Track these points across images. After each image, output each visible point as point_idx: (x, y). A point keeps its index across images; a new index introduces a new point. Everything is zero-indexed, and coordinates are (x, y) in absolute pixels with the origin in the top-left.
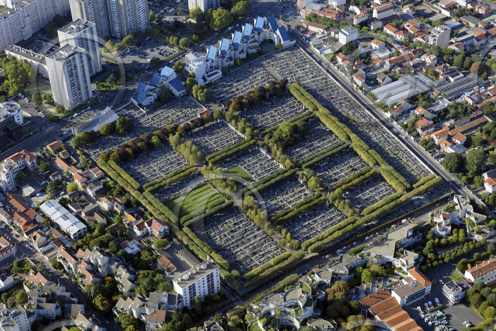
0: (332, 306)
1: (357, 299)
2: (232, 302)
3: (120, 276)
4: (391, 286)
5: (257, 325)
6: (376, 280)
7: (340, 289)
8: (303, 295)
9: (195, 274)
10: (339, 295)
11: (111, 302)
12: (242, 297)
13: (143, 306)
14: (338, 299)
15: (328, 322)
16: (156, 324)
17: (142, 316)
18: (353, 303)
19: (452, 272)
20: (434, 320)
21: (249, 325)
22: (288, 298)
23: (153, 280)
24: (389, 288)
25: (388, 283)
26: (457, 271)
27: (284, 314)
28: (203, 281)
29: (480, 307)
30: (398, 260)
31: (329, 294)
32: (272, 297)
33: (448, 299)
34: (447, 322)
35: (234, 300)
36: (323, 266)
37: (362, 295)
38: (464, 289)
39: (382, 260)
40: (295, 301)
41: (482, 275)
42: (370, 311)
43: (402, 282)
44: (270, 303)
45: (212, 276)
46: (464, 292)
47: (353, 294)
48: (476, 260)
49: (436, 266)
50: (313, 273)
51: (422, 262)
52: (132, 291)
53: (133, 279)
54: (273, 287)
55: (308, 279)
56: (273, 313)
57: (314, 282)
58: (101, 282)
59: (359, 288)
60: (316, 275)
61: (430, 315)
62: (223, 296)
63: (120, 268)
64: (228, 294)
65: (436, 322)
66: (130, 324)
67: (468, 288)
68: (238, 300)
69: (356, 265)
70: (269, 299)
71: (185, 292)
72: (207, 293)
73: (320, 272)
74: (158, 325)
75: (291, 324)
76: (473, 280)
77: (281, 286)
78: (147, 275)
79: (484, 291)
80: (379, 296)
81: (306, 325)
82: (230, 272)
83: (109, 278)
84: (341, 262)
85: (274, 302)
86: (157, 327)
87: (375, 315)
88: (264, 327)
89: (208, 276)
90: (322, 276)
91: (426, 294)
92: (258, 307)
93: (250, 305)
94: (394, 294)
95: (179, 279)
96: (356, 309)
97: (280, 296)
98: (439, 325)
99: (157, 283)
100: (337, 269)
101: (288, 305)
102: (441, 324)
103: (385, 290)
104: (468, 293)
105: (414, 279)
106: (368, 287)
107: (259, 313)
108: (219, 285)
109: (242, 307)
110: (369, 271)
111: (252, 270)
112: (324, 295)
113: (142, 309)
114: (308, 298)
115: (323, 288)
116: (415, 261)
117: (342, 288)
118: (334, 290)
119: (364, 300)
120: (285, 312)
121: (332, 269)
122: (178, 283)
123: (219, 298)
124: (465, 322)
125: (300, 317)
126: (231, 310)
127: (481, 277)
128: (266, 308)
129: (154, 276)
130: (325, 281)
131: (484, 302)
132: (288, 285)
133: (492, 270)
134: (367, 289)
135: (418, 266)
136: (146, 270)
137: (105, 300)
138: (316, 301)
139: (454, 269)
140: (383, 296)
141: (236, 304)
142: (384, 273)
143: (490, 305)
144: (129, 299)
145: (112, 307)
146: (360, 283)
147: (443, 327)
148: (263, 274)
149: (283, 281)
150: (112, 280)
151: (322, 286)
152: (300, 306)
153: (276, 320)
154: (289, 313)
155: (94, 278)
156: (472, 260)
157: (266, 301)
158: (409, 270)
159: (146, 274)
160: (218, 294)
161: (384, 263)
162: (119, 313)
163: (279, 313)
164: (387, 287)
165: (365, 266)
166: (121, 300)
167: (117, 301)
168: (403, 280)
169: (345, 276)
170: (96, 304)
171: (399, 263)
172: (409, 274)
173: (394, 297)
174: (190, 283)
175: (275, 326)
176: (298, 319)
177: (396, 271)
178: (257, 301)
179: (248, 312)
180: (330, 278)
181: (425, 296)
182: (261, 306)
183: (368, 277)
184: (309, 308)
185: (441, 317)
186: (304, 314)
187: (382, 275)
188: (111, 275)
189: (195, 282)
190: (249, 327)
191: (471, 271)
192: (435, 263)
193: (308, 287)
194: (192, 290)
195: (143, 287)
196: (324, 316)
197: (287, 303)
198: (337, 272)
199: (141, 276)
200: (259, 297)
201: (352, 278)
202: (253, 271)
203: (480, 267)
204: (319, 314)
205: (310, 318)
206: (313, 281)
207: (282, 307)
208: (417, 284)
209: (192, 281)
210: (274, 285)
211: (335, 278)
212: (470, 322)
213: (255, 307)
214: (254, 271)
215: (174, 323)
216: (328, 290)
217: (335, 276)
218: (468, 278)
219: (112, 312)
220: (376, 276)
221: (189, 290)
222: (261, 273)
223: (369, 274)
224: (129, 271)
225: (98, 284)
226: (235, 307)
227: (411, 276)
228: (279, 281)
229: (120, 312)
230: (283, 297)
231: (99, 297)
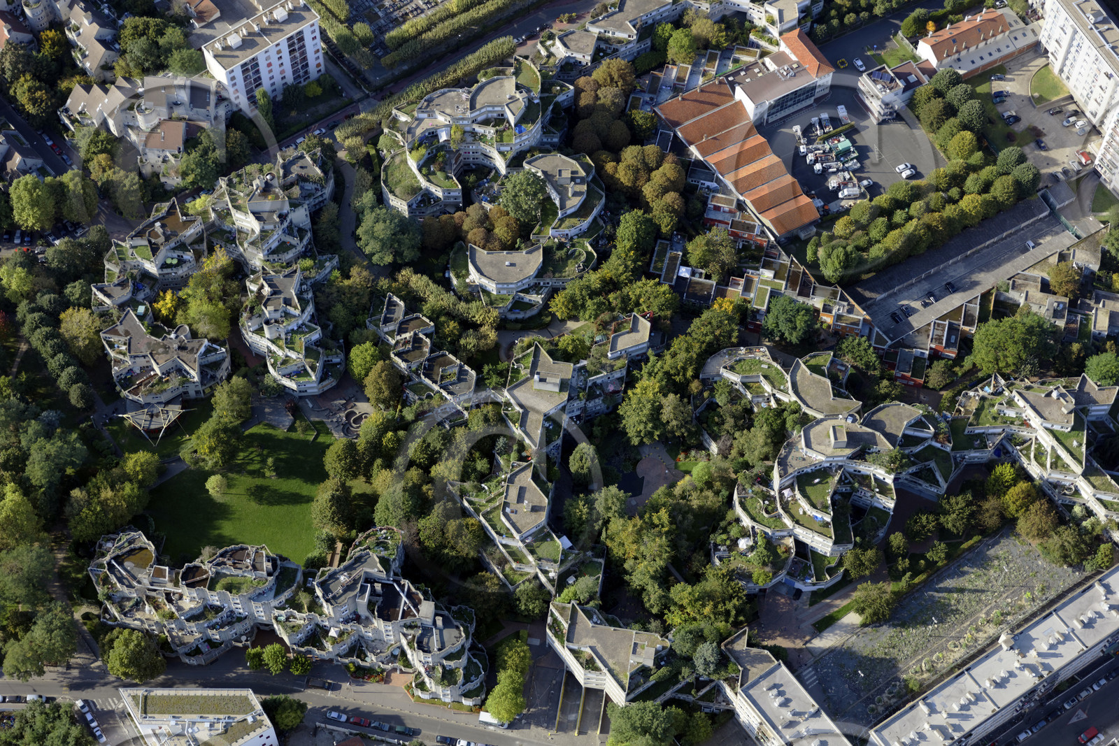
0: (587, 121)
1: (653, 103)
2: (352, 102)
3: (78, 29)
4: (736, 74)
5: (405, 162)
6: (704, 56)
7: (612, 79)
8: (518, 95)
9: (259, 35)
10: (608, 95)
11: (56, 93)
12: (375, 91)
13: (131, 108)
14: (603, 105)
15: (574, 162)
16: (162, 155)
17: (130, 131)
18: (640, 116)
19: (889, 40)
20: (828, 160)
21: (386, 163)
22: (481, 100)
23: (157, 43)
24: (731, 79)
25: (731, 65)
26: (900, 40)
27: (470, 139)
28: (279, 52)
29: (942, 129)
30: (762, 9)
31: (583, 91)
32: (442, 98)
33: (868, 109)
34: (859, 165)
35: (357, 96)
36: (579, 17)
37: (666, 95)
38: (909, 86)
39: (722, 7)
40: (496, 109)
41: (958, 52)
42: (680, 134)
43: (764, 64)
44: (437, 112)
45: (301, 39)
46: (908, 94)
47: (642, 91)
48: (951, 13)
49: (853, 26)
50: (551, 37)
51: (819, 14)
52: (107, 67)
53: (109, 38)
54: (451, 68)
55: (539, 51)
56: (443, 137)
57: (551, 60)
58: (30, 42)
59: (661, 75)
60: (558, 43)
61: (820, 146)
62: (329, 87)
63: (78, 9)
64: (344, 83)
65: (833, 164)
66: (101, 152)
67: (919, 83)
68: (368, 96)
69: (659, 17)
70: (435, 102)
71: (233, 78)
72: (290, 78)
73: (566, 35)
74: (166, 156)
75: (486, 162)
76: (934, 62)
77: (472, 66)
78: (144, 29)
79: (955, 94)
80: (705, 97)
81: (522, 166)
82: (350, 27)
83: (51, 34)
84: (621, 10)
85: (448, 111)
86: (164, 161)
87: (691, 143)
88: (420, 170)
89: (290, 39)
90: (571, 44)
91: (817, 95)
92: (409, 120)
93: (391, 114)
94: (740, 94)
95: (218, 46)
96: (644, 130)
97: (464, 95)
98: (838, 171)
99: (168, 51)
100: (611, 29)
101: (480, 119)
102: (843, 170)
103: (721, 82)
104: (918, 97)
105: (794, 58)
106: (682, 75)
107: (410, 136)
108: (321, 60)
109: (372, 118)
110: (686, 36)
111: (404, 22)
112: (571, 94)
113: (129, 117)
114: (530, 100)
115: (573, 73)
116: (801, 11)
117: (616, 77)
118: (596, 82)
119: (669, 106)
120: (474, 133)
121: (598, 27)
122: (216, 56)
123: (319, 91)
124: (902, 166)
125: (509, 148)
126: (347, 122)
127: (956, 56)
128: (427, 124)
129: (161, 33)
130: (579, 56)
131: (952, 119)
132: (490, 63)
133: (984, 39)
134: (680, 79)
135: (809, 24)
136: (141, 16)
137: (40, 89)
138: (551, 107)
139: (895, 34)
140: (714, 98)
141: (361, 106)
142: (722, 40)
143: (965, 127)
144: (96, 89)
145: (58, 108)
146: (665, 63)
147: (848, 177)
148: (430, 35)
149: (477, 54)
150: (59, 40)
151: (570, 69)
152: (508, 122)
153: (450, 152)
154: (482, 138)
155: (14, 33)
156: (941, 12)
157: (429, 105)
158: (785, 35)
159: (141, 27)
160: (319, 81)
161: (727, 13)
162: (73, 121)
163: (458, 136)
164: (727, 77)
165: (678, 23)
166: (78, 91)
167: (69, 91)
168: (767, 60)
169: (629, 46)
170: (18, 97)
171: (763, 15)
172: (782, 44)
173: (740, 101)
174: (246, 57)
175: (447, 167)
176: (501, 153)
177: (752, 37)
178: (408, 104)
179: (386, 130)
180: (591, 50)
181: (815, 100)
182: (417, 119)
183: (683, 50)
184: (530, 127)
185: (846, 152)
186: (516, 142)
187: (717, 47)
188: (58, 24)
189: (259, 53)
190: (386, 167)
191: (933, 41)
192: (850, 18)
193: (532, 72)
194: (251, 73)
195: (133, 60)
196: (568, 147)
197: (478, 113)
198: (610, 35)
199: (128, 32)
200: (414, 92)
201: (645, 49)
202: (405, 27)
203: (955, 32)
204: (556, 140)
205: (531, 150)
206: (550, 55)
207: (465, 122)
208: (798, 71)
209: (249, 51)
210: (455, 62)
211: (603, 49)
212: (913, 167)
213: (403, 118)
214: (407, 28)
215: (205, 152)
216: (582, 81)
217: (603, 46)
218: (924, 57)
219: (59, 120)
220: (702, 49)
221: (244, 72)
222: (425, 32)
223: (686, 42)
224: (98, 18)
225: (22, 48)
226: (356, 117)
227: (788, 51)
228: (467, 55)
229: (77, 120)
230: (470, 96)
231: (26, 81)
